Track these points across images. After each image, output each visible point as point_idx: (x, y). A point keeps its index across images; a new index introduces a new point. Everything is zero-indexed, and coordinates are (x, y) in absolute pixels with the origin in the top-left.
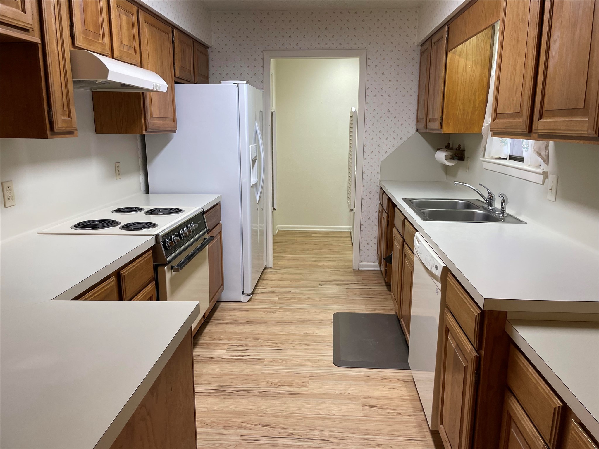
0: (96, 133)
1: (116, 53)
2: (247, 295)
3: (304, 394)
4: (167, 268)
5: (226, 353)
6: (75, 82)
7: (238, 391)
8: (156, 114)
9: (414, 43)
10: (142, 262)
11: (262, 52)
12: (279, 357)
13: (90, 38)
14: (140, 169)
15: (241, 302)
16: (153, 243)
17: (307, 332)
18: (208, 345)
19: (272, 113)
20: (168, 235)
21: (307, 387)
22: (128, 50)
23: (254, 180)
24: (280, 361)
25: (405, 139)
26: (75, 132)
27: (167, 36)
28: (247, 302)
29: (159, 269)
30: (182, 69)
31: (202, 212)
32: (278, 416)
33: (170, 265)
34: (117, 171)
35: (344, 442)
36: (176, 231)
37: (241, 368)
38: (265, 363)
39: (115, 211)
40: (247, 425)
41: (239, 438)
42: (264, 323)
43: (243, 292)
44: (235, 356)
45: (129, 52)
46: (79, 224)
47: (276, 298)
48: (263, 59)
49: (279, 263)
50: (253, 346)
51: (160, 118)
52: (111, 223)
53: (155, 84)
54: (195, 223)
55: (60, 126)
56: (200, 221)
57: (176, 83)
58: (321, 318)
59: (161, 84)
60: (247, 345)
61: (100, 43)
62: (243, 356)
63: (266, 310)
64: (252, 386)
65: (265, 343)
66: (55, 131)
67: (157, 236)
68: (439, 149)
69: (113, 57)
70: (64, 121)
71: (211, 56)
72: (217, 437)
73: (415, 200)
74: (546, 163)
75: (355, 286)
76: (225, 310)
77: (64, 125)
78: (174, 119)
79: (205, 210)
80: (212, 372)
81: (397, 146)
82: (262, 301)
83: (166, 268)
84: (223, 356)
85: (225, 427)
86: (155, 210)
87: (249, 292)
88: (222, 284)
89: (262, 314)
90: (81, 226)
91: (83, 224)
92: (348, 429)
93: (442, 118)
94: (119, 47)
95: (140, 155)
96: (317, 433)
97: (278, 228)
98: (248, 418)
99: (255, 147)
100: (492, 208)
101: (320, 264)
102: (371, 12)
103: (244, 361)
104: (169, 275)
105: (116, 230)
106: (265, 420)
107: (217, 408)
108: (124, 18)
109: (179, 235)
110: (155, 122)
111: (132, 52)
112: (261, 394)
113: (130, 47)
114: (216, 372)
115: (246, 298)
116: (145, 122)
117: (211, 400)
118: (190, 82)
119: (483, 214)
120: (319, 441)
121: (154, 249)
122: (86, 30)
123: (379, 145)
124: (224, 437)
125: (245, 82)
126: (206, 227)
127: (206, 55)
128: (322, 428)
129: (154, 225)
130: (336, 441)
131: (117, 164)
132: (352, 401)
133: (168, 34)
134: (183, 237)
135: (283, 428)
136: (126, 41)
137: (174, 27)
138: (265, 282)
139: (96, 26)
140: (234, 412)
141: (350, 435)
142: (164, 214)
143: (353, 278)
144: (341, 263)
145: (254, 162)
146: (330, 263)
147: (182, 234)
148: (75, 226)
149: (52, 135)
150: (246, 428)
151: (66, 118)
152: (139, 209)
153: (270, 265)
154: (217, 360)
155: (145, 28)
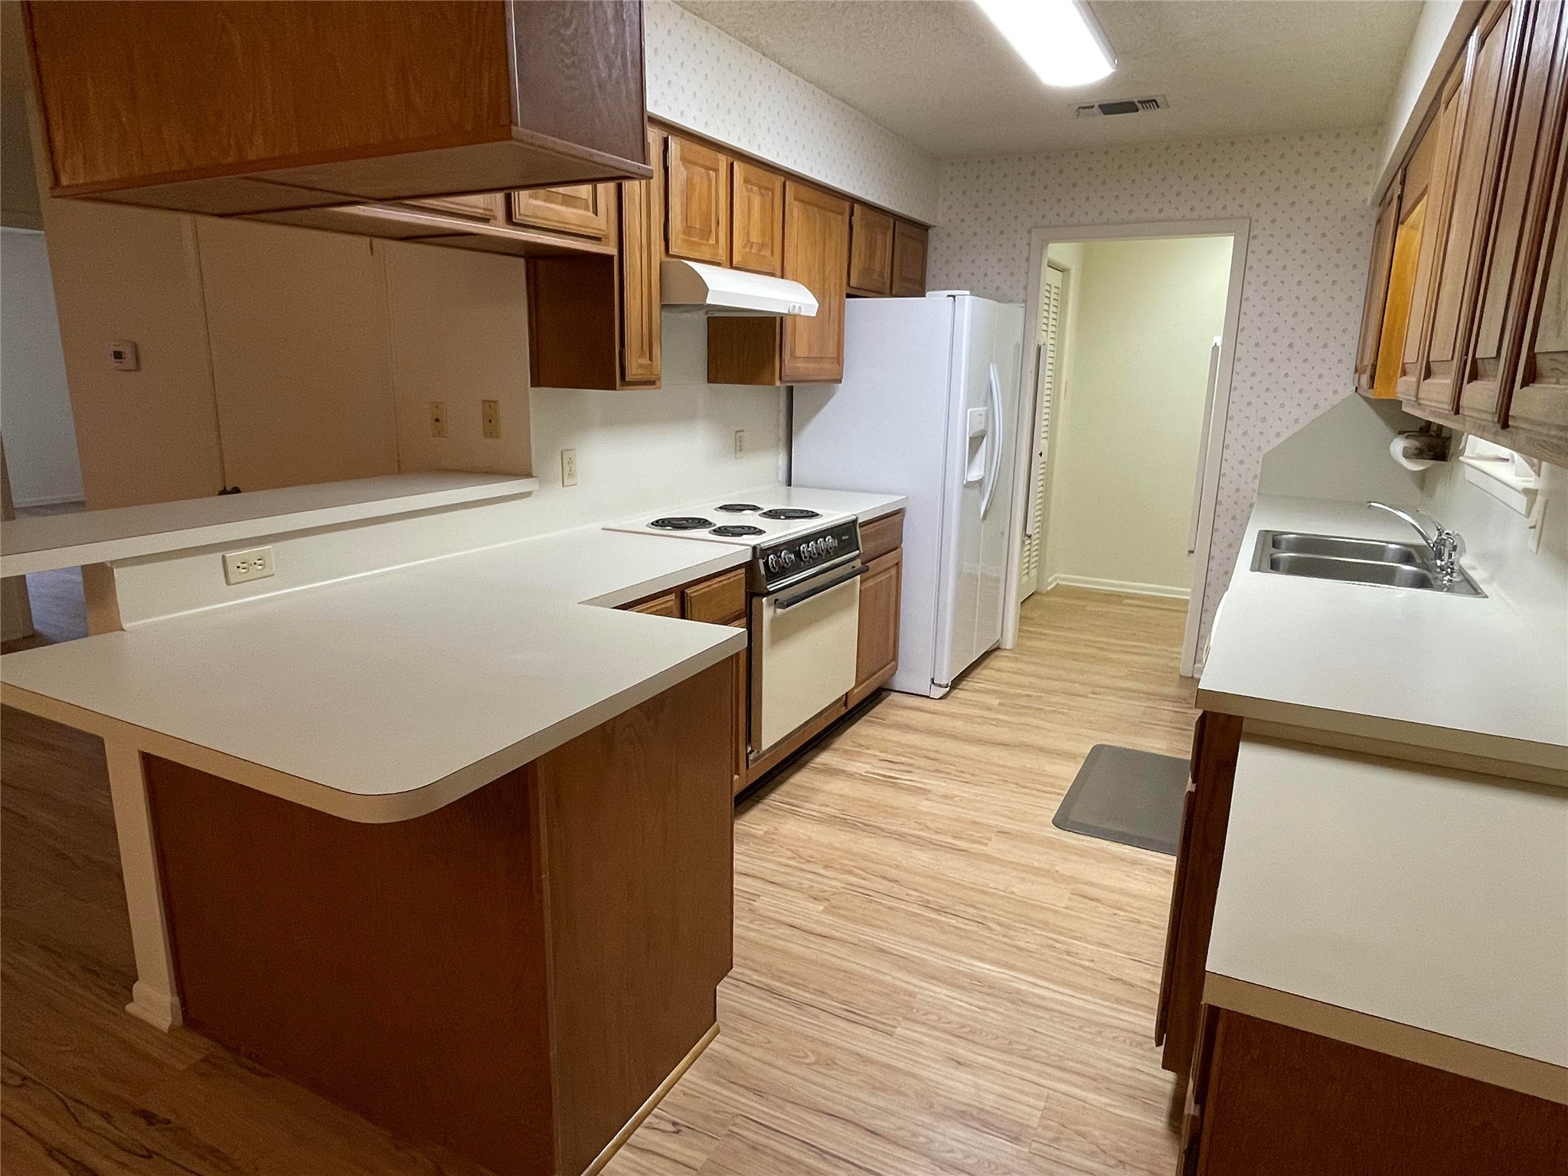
0: (709, 381)
1: (737, 259)
2: (940, 686)
3: (973, 853)
4: (767, 600)
5: (870, 770)
6: (663, 307)
7: (866, 825)
8: (802, 351)
9: (1365, 201)
10: (724, 583)
11: (1030, 231)
12: (956, 793)
13: (696, 239)
14: (781, 444)
15: (928, 697)
16: (748, 557)
17: (1028, 766)
18: (846, 752)
19: (1039, 349)
20: (776, 549)
21: (986, 845)
22: (760, 251)
23: (975, 474)
24: (956, 799)
25: (1325, 407)
26: (658, 382)
27: (840, 217)
28: (940, 698)
29: (755, 600)
30: (866, 272)
31: (855, 521)
32: (916, 873)
33: (773, 597)
34: (738, 444)
35: (1011, 933)
36: (793, 545)
37: (888, 796)
38: (929, 796)
39: (720, 508)
40: (862, 873)
41: (841, 885)
42: (954, 737)
43: (933, 680)
44: (884, 776)
45: (761, 253)
46: (657, 521)
47: (995, 702)
48: (1029, 245)
49: (1030, 643)
50: (919, 768)
51: (808, 359)
52: (702, 523)
53: (792, 304)
54: (833, 537)
55: (634, 373)
56: (847, 537)
57: (849, 296)
58: (1068, 748)
59: (803, 304)
60: (911, 765)
61: (710, 245)
62: (897, 778)
63: (969, 719)
64: (893, 825)
65: (943, 767)
66: (627, 380)
67: (754, 548)
68: (1400, 433)
69: (732, 267)
70: (641, 366)
71: (933, 241)
72: (810, 876)
73: (1285, 536)
74: (1534, 471)
75: (1169, 706)
76: (897, 706)
77: (641, 371)
78: (839, 360)
79: (860, 521)
80: (835, 791)
81: (1304, 422)
82: (965, 703)
83: (764, 599)
84: (862, 772)
85: (826, 867)
86: (776, 511)
87: (944, 682)
88: (895, 658)
89: (959, 724)
90: (660, 523)
91: (669, 522)
92: (1027, 917)
93: (1374, 366)
94: (744, 247)
95: (783, 421)
96: (971, 910)
97: (1056, 579)
98: (863, 864)
99: (984, 413)
100: (1443, 563)
101: (1114, 656)
102: (1267, 141)
103: (894, 786)
104: (768, 613)
105: (703, 533)
106: (893, 873)
107: (824, 839)
108: (757, 201)
109: (798, 554)
110: (800, 365)
111: (767, 253)
112: (901, 837)
113: (763, 245)
114: (841, 792)
115: (939, 692)
116: (781, 365)
117: (818, 828)
118: (880, 293)
119: (1415, 574)
120: (966, 922)
121: (750, 567)
122: (688, 230)
123: (1264, 419)
124: (822, 879)
125: (968, 292)
126: (858, 549)
127: (924, 242)
128: (981, 906)
129: (760, 532)
130: (998, 928)
131: (739, 434)
132: (1055, 881)
133: (842, 214)
134: (806, 557)
135: (916, 890)
136: (755, 238)
137: (854, 200)
138: (986, 672)
139: (706, 218)
140: (848, 852)
141: (1027, 927)
142: (787, 518)
143: (1172, 690)
144: (1159, 661)
145: (976, 441)
146: (1136, 658)
147: (803, 552)
148: (652, 524)
149: (622, 385)
150: (856, 875)
151: (645, 361)
152: (755, 508)
153: (1009, 642)
154: (851, 776)
155: (795, 210)
